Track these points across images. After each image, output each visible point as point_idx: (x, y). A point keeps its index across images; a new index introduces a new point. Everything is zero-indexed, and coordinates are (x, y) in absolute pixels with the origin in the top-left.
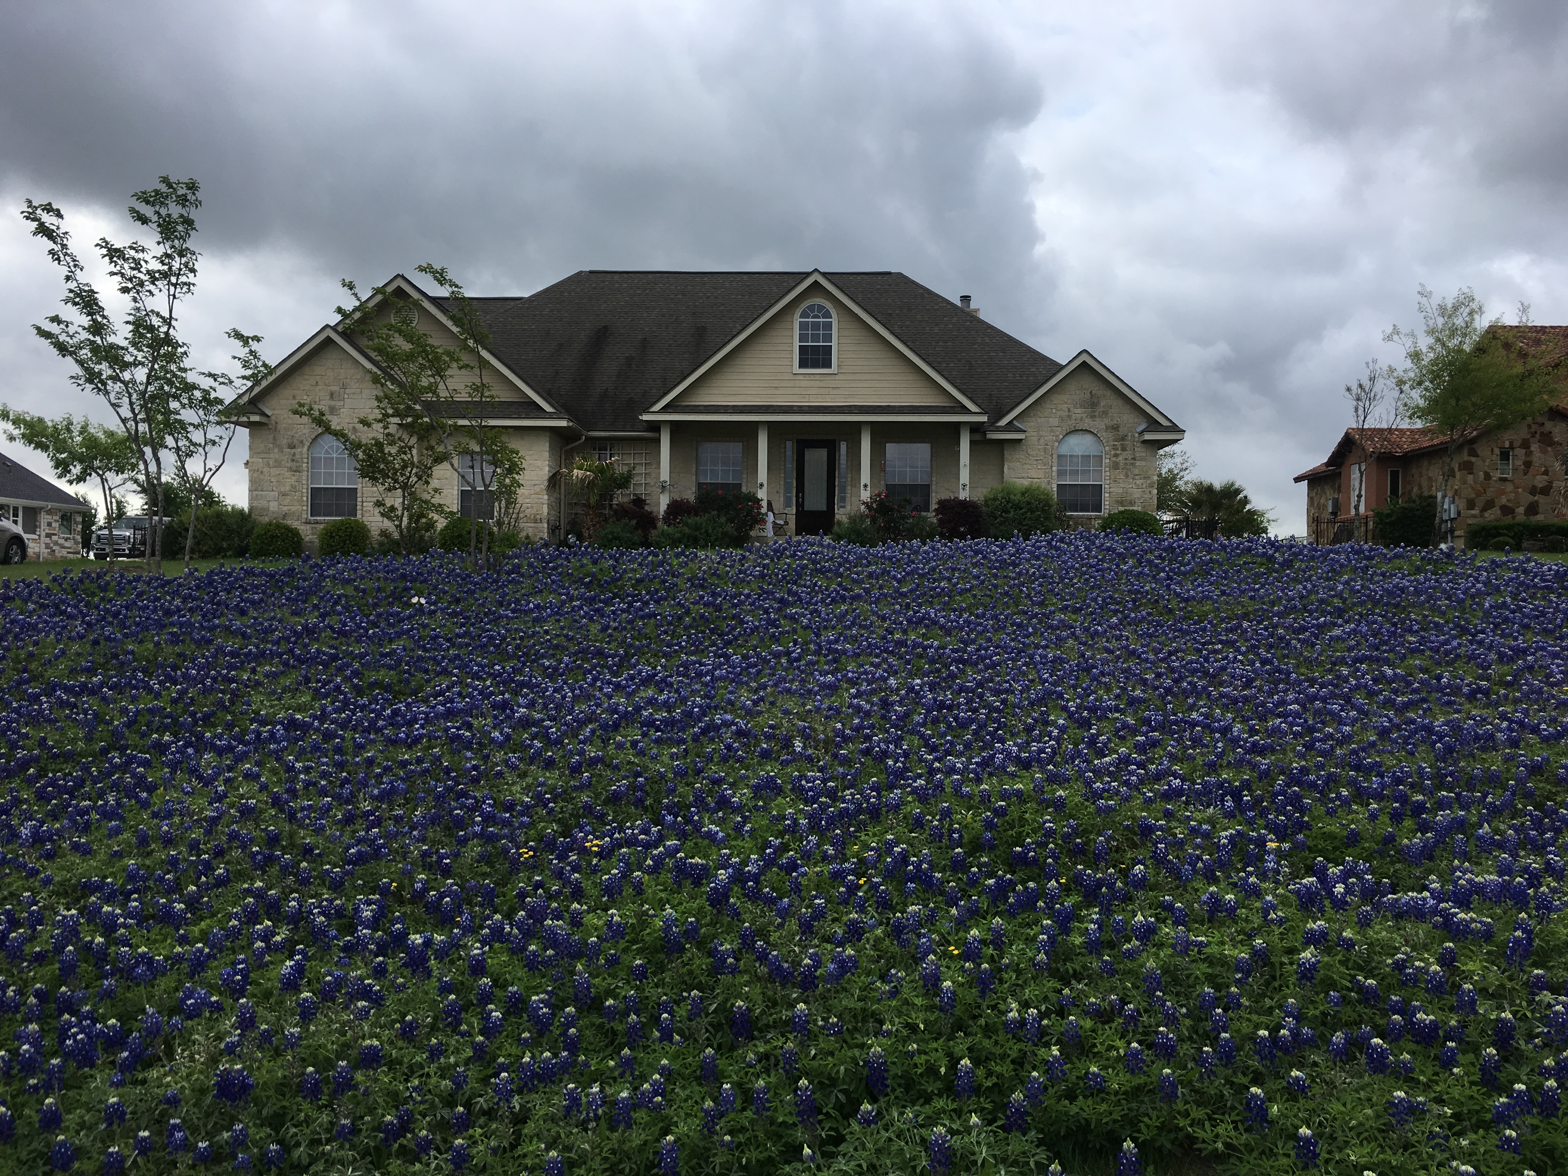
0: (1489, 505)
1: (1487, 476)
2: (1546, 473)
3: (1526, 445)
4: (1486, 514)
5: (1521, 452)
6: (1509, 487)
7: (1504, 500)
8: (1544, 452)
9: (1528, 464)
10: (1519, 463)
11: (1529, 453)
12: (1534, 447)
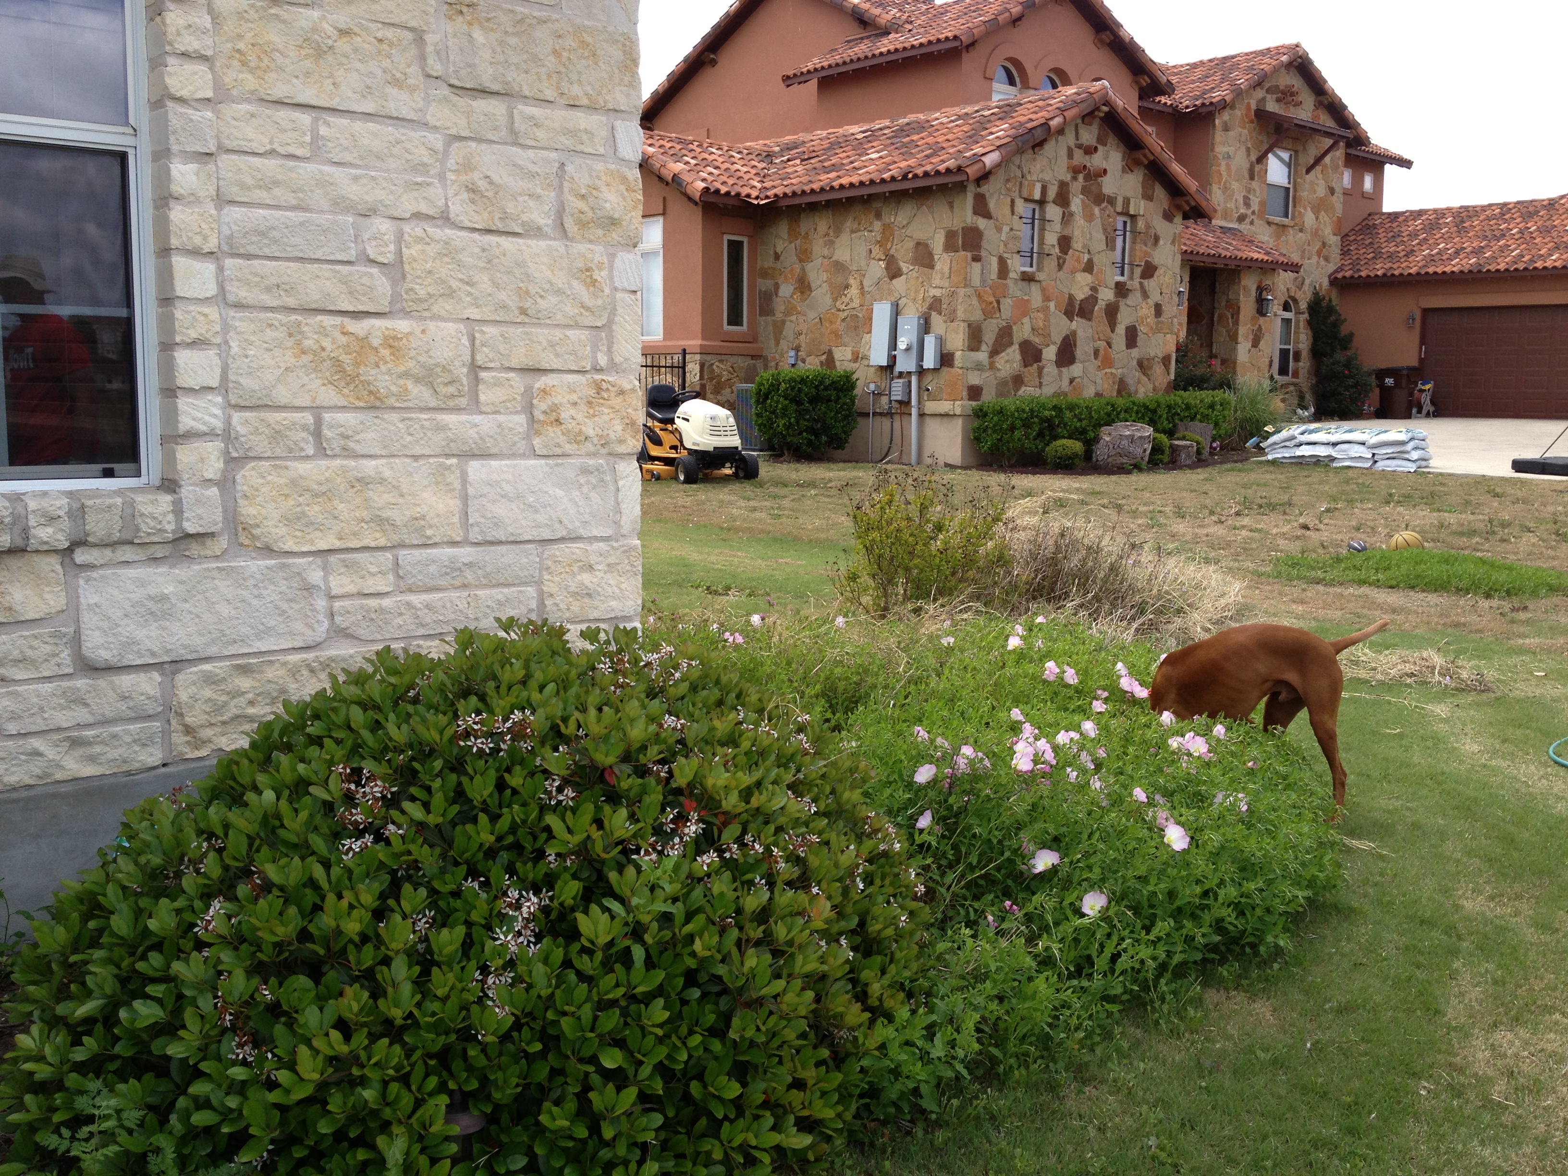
0: (1004, 338)
1: (1003, 270)
2: (1089, 268)
3: (1063, 200)
4: (1001, 361)
5: (1053, 212)
6: (1035, 296)
7: (1023, 331)
8: (1089, 218)
9: (1065, 243)
10: (1051, 239)
11: (1067, 218)
12: (1076, 204)
